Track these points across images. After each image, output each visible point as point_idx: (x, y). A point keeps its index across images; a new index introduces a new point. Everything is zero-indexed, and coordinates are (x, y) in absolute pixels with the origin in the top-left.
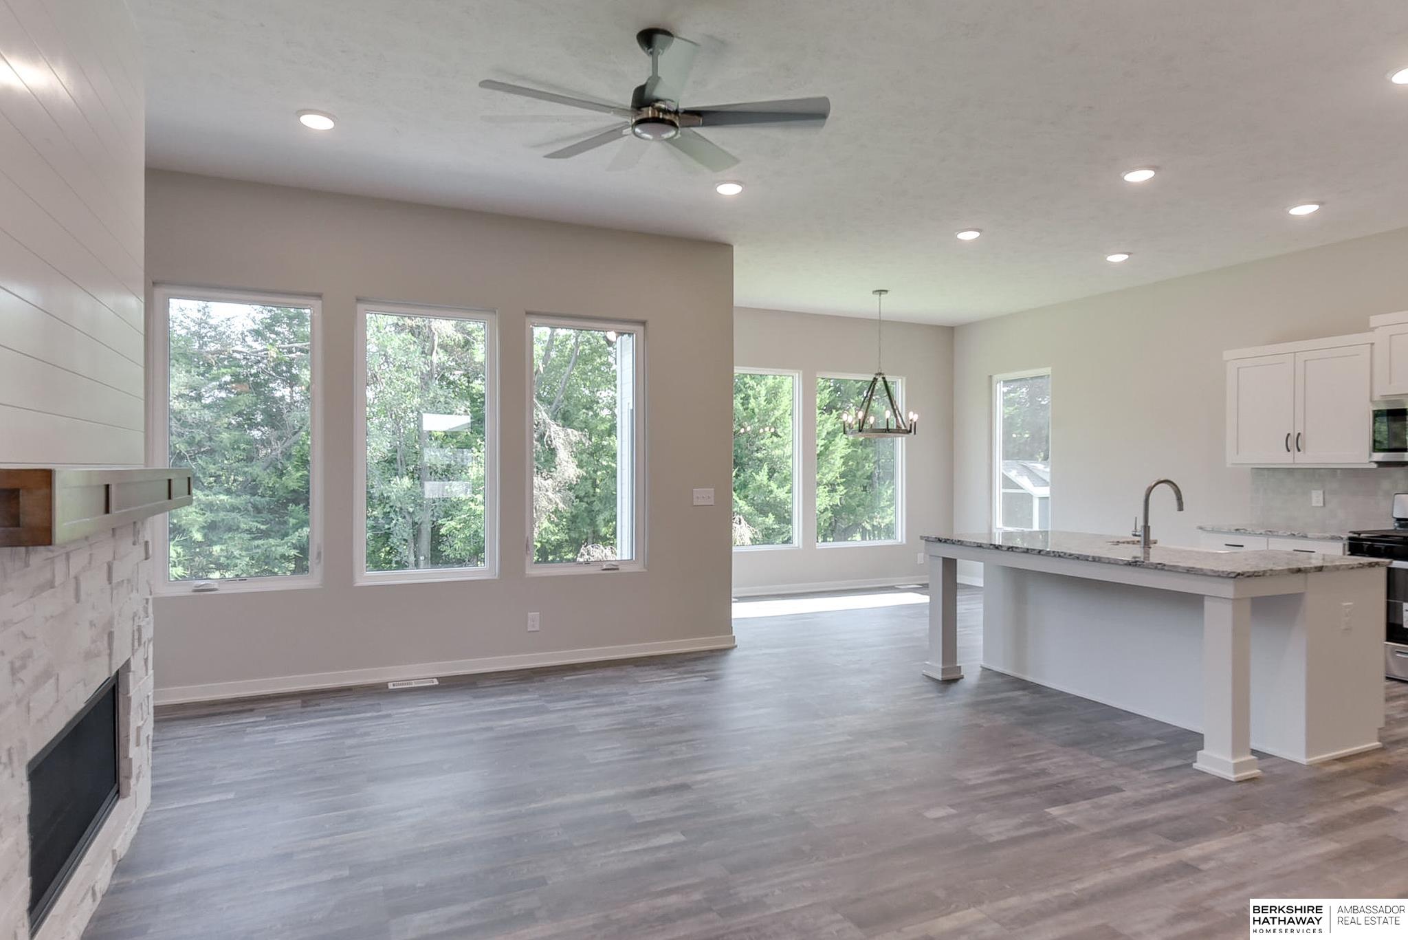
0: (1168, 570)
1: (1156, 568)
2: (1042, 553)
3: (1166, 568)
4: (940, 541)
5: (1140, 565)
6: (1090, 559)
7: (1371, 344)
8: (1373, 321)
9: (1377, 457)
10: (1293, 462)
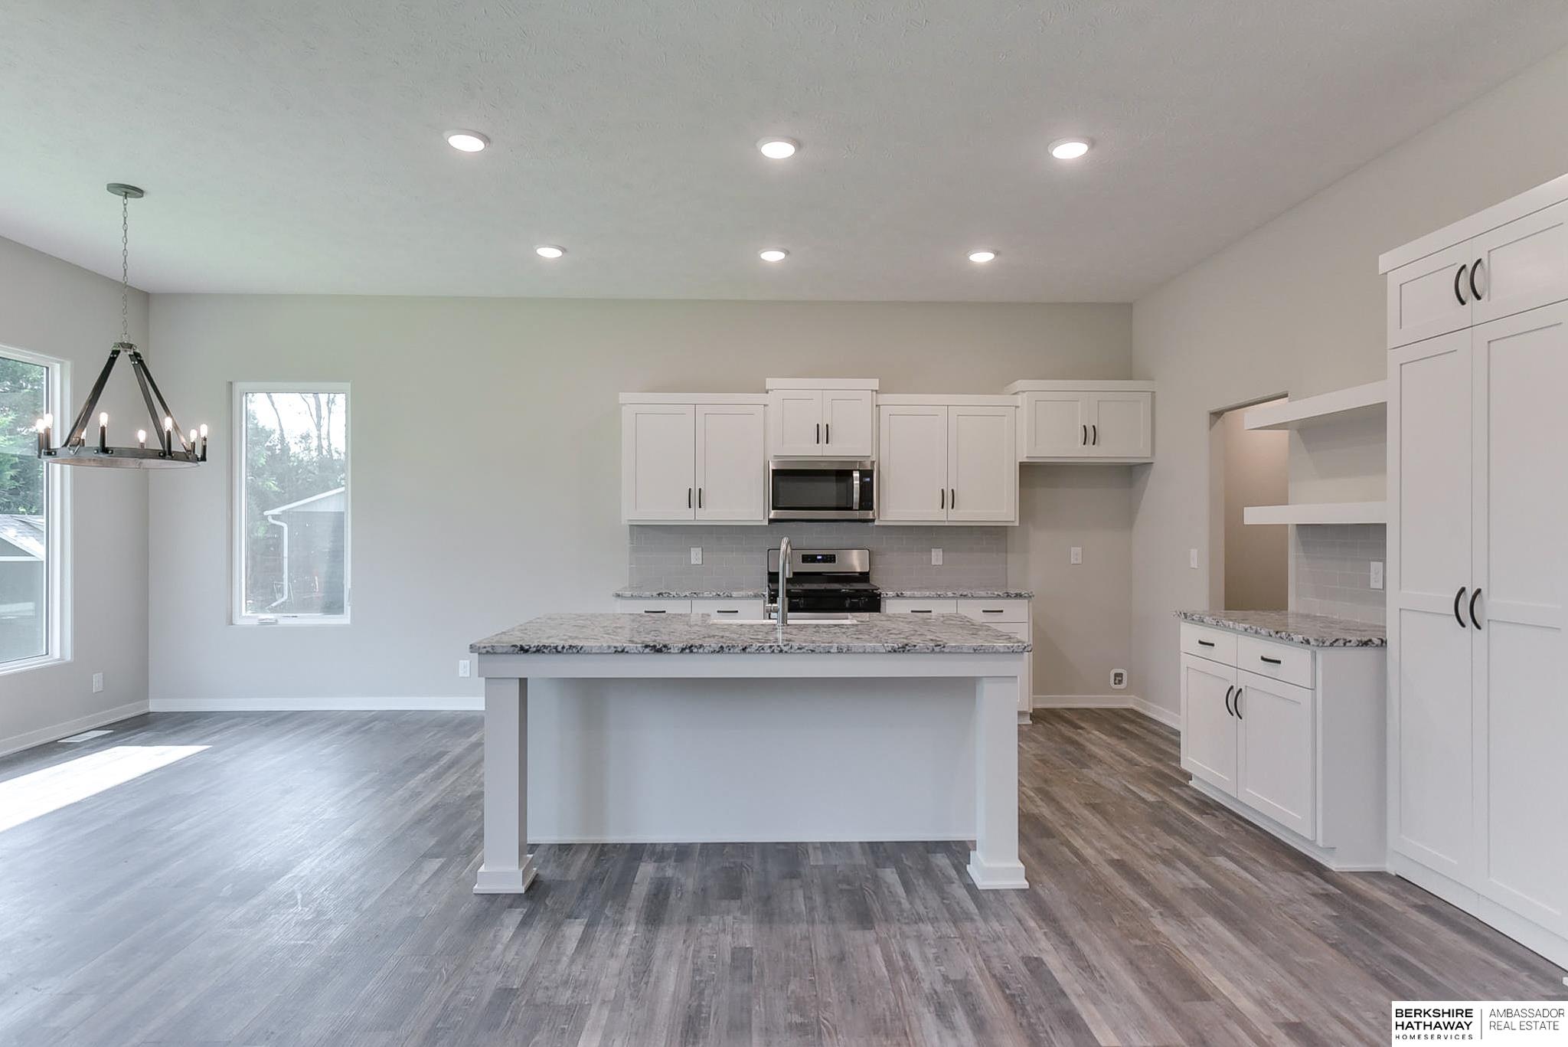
1: (933, 652)
2: (747, 650)
4: (524, 650)
5: (909, 650)
7: (765, 405)
8: (770, 383)
9: (772, 514)
10: (693, 518)
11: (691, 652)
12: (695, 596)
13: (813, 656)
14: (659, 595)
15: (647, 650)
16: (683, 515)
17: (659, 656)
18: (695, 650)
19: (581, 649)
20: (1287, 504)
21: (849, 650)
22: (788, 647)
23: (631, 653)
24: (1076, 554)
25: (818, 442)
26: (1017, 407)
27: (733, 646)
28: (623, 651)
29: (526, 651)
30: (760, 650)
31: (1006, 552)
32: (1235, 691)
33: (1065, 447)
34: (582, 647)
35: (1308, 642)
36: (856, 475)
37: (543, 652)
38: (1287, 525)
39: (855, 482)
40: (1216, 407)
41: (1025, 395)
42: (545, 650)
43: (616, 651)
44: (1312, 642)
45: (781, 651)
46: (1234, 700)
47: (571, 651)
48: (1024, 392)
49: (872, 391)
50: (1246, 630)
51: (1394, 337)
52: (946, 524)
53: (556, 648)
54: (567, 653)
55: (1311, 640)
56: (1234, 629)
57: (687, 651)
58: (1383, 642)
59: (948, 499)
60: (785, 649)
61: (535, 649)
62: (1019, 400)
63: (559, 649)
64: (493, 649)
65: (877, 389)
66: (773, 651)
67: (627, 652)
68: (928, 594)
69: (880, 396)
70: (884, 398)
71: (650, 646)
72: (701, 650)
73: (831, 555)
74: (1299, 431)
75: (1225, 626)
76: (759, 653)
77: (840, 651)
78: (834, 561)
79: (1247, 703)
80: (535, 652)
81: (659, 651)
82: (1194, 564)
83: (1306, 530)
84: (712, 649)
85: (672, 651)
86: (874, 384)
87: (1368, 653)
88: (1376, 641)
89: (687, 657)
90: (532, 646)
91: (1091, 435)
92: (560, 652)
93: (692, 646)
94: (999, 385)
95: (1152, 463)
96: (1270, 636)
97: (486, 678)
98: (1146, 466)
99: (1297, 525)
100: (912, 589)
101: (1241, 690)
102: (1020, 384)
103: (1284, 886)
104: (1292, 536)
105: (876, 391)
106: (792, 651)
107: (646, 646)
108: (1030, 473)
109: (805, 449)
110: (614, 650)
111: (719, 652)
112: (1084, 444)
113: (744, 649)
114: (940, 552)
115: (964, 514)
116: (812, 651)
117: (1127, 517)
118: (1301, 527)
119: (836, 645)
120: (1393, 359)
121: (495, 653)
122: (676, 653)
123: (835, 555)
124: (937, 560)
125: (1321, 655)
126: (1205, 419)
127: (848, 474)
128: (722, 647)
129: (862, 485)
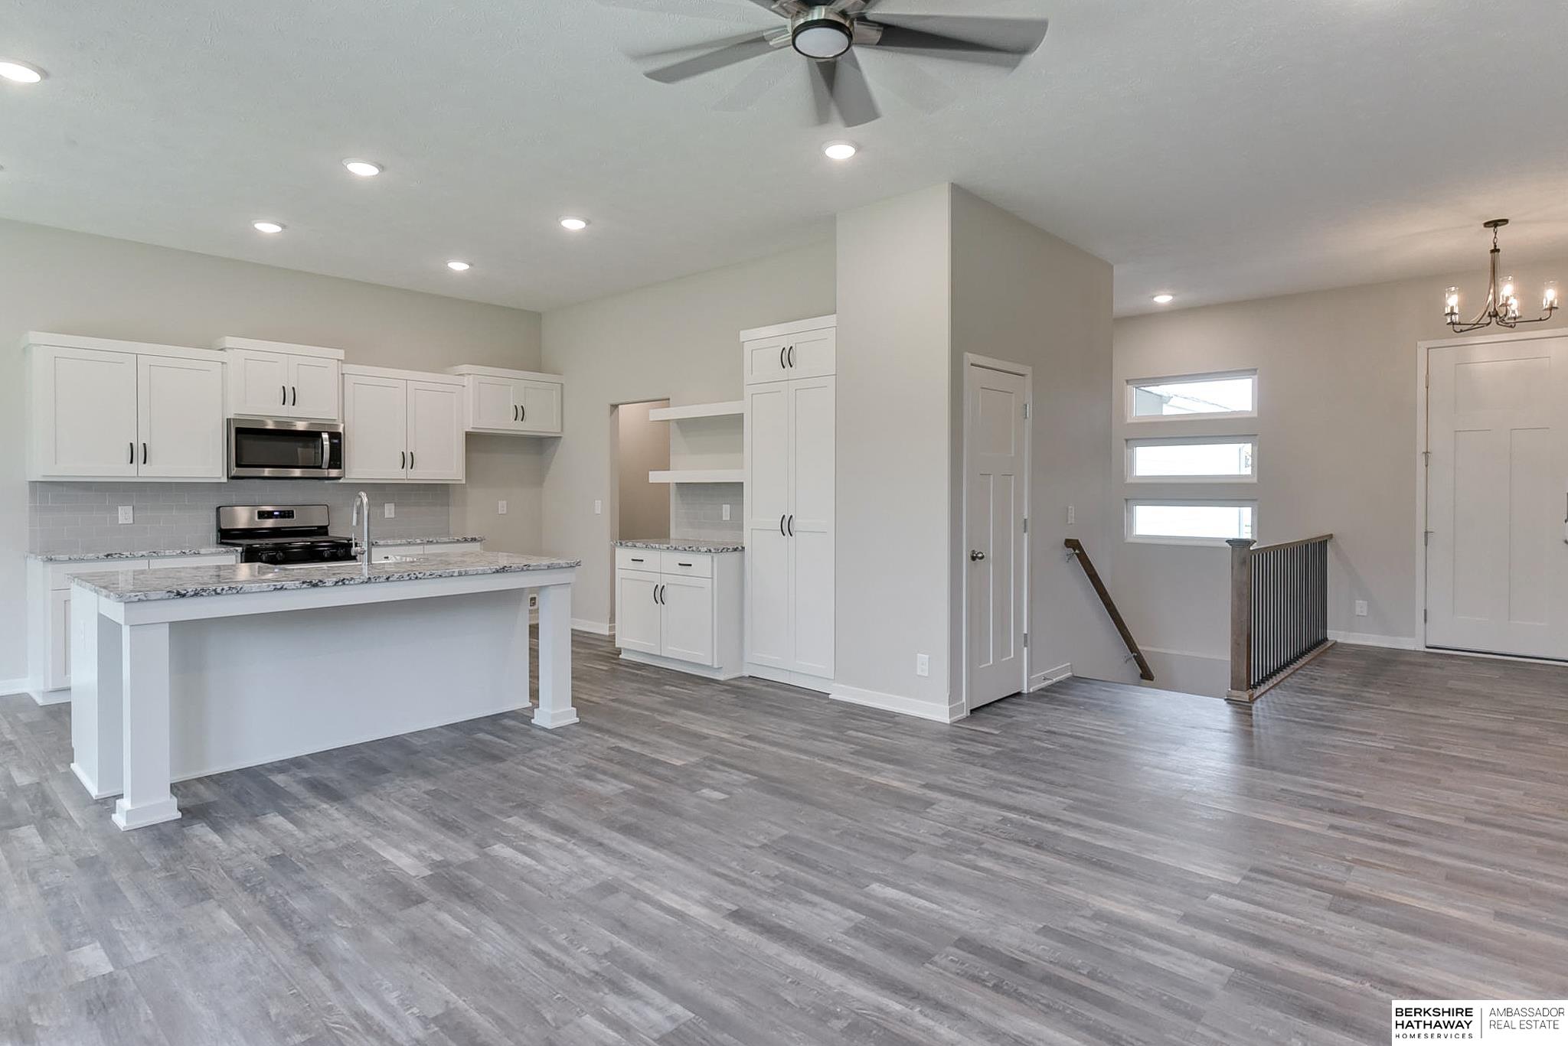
0: (533, 570)
1: (522, 570)
2: (391, 579)
3: (531, 568)
6: (456, 574)
7: (223, 363)
8: (229, 341)
9: (235, 471)
10: (136, 475)
11: (344, 584)
12: (154, 554)
13: (441, 579)
14: (107, 556)
15: (305, 586)
16: (125, 472)
17: (316, 590)
18: (347, 582)
19: (241, 589)
20: (669, 470)
21: (466, 574)
22: (422, 575)
23: (290, 589)
24: (502, 507)
25: (284, 404)
26: (464, 386)
27: (379, 577)
28: (282, 588)
29: (184, 596)
30: (401, 579)
31: (448, 506)
32: (660, 588)
33: (502, 422)
34: (242, 588)
35: (710, 551)
36: (325, 436)
37: (202, 595)
38: (669, 483)
39: (325, 443)
40: (615, 402)
41: (471, 377)
42: (203, 593)
43: (275, 589)
44: (713, 550)
45: (416, 578)
46: (659, 595)
47: (230, 592)
48: (470, 374)
49: (338, 360)
50: (668, 548)
51: (748, 378)
52: (406, 482)
53: (215, 590)
54: (226, 594)
55: (712, 550)
56: (660, 549)
57: (340, 583)
58: (743, 548)
59: (408, 460)
60: (419, 576)
61: (192, 593)
62: (465, 380)
63: (219, 591)
64: (146, 597)
65: (343, 358)
66: (410, 579)
67: (286, 589)
68: (399, 542)
69: (344, 365)
70: (349, 368)
71: (306, 582)
72: (352, 582)
73: (289, 511)
74: (678, 423)
75: (652, 547)
76: (400, 581)
77: (460, 575)
78: (293, 517)
79: (668, 594)
80: (192, 596)
81: (315, 585)
82: (598, 511)
83: (680, 486)
84: (361, 581)
85: (327, 584)
86: (340, 354)
87: (737, 554)
88: (740, 548)
89: (340, 589)
90: (190, 590)
91: (520, 413)
92: (219, 594)
93: (344, 579)
94: (443, 365)
95: (560, 437)
96: (685, 550)
97: (131, 626)
98: (554, 440)
99: (677, 483)
100: (384, 539)
101: (663, 587)
102: (465, 368)
103: (706, 692)
104: (673, 490)
105: (341, 360)
106: (426, 577)
107: (303, 583)
108: (475, 441)
109: (268, 411)
110: (273, 588)
111: (367, 582)
112: (516, 419)
113: (388, 579)
114: (392, 506)
115: (421, 474)
116: (440, 576)
117: (539, 478)
118: (679, 485)
119: (457, 570)
120: (748, 391)
121: (147, 600)
122: (330, 586)
123: (293, 511)
124: (390, 513)
125: (716, 557)
126: (608, 407)
127: (317, 435)
128: (369, 578)
129: (332, 445)
